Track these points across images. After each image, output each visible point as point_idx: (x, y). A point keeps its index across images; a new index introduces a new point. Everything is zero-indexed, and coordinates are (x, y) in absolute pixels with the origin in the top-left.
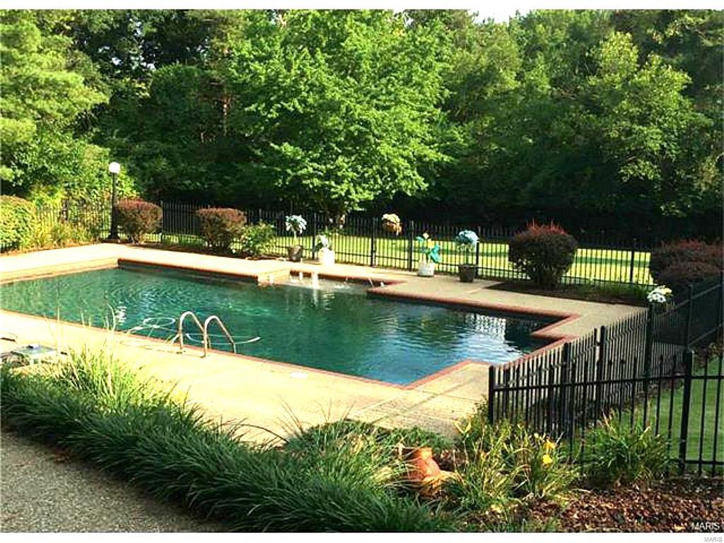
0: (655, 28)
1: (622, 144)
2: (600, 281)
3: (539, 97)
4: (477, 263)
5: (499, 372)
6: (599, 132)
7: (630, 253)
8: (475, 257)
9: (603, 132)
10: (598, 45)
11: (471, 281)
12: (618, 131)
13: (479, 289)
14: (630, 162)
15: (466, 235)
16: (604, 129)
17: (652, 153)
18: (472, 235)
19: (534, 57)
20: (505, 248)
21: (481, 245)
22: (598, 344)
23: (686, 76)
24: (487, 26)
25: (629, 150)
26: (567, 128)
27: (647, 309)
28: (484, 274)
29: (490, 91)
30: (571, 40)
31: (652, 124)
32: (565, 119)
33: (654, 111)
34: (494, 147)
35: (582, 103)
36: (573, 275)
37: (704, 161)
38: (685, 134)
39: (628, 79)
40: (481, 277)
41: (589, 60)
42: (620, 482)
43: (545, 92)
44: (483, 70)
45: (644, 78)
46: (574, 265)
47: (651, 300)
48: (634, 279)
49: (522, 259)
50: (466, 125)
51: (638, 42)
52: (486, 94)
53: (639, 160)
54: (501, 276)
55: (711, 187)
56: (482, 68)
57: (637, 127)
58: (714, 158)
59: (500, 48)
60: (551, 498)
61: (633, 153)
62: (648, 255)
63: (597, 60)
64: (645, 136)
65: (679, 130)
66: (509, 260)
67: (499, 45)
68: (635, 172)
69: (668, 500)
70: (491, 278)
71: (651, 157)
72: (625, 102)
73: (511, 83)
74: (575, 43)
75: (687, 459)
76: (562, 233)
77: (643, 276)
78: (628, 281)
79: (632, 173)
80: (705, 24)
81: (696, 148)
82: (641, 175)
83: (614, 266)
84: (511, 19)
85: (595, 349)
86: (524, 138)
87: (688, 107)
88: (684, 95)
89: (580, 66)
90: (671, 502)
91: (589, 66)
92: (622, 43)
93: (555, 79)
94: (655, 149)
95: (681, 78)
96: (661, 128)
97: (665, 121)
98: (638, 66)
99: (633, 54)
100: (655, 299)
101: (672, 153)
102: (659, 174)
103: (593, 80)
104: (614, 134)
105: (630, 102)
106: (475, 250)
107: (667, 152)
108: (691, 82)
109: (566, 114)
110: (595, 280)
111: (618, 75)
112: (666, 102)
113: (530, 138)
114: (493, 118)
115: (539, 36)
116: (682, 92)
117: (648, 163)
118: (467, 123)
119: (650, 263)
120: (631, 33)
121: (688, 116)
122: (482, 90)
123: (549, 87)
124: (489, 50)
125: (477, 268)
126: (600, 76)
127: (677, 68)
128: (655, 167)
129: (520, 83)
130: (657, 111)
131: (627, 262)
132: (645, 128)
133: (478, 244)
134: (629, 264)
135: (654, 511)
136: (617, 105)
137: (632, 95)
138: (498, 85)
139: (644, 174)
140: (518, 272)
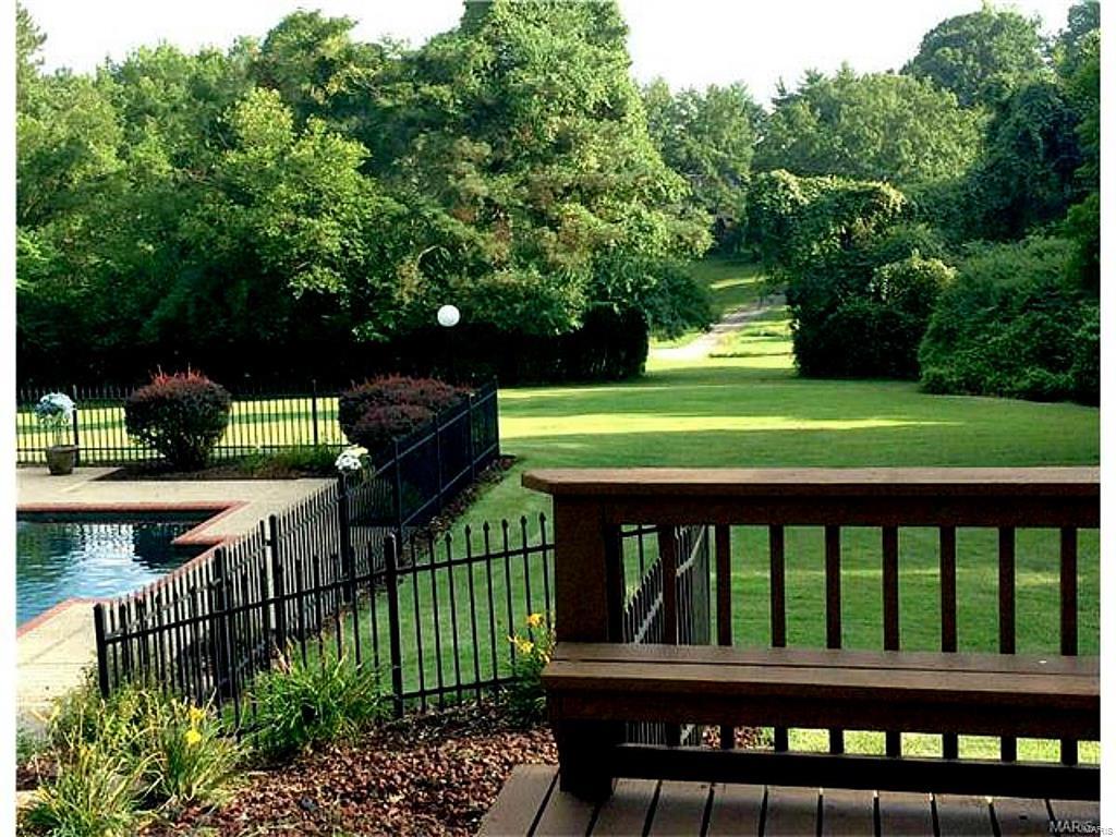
0: (312, 82)
1: (287, 246)
2: (271, 447)
3: (156, 183)
4: (77, 442)
5: (112, 613)
6: (251, 231)
7: (310, 401)
8: (72, 433)
9: (257, 228)
10: (233, 106)
11: (69, 472)
12: (280, 227)
13: (85, 482)
14: (303, 269)
15: (53, 401)
16: (257, 225)
17: (331, 254)
18: (62, 400)
19: (143, 124)
20: (119, 413)
21: (79, 413)
22: (269, 543)
23: (362, 147)
24: (61, 79)
25: (299, 253)
26: (202, 226)
27: (336, 481)
28: (91, 458)
29: (77, 176)
30: (194, 100)
31: (325, 215)
32: (199, 213)
33: (325, 196)
34: (94, 260)
35: (223, 190)
36: (231, 444)
37: (403, 262)
38: (371, 227)
39: (283, 154)
40: (86, 464)
41: (224, 128)
42: (311, 747)
43: (163, 175)
44: (63, 145)
45: (305, 151)
46: (230, 428)
47: (340, 468)
48: (321, 440)
49: (149, 429)
50: (43, 230)
51: (290, 103)
52: (70, 181)
53: (314, 266)
54: (119, 457)
55: (416, 297)
56: (60, 141)
57: (304, 220)
58: (414, 259)
59: (85, 112)
60: (205, 797)
61: (302, 257)
62: (336, 400)
63: (235, 127)
64: (318, 233)
65: (363, 222)
66: (129, 432)
67: (82, 107)
68: (310, 284)
69: (380, 759)
70: (102, 463)
71: (330, 263)
72: (282, 186)
73: (110, 162)
74: (201, 103)
75: (404, 692)
76: (207, 381)
77: (332, 432)
78: (312, 443)
79: (305, 285)
80: (378, 76)
81: (390, 246)
82: (318, 286)
83: (289, 423)
84: (98, 69)
85: (264, 551)
86: (140, 244)
87: (370, 189)
88: (363, 174)
89: (210, 137)
90: (384, 762)
91: (224, 136)
92: (268, 103)
93: (176, 156)
94: (334, 249)
95: (356, 151)
96: (338, 220)
97: (343, 210)
98: (296, 135)
99: (286, 118)
100: (346, 464)
101: (358, 254)
102: (345, 283)
103: (232, 157)
104: (273, 232)
105: (291, 186)
106: (71, 422)
107: (351, 253)
108: (370, 156)
109: (199, 205)
110: (264, 447)
111: (268, 148)
112: (341, 184)
113: (150, 243)
114: (88, 217)
115: (145, 93)
116: (358, 169)
117: (326, 270)
118: (44, 226)
119: (340, 412)
120: (278, 90)
121: (372, 201)
122: (63, 174)
123: (170, 168)
124: (68, 114)
125: (78, 450)
126: (241, 150)
127: (348, 137)
128: (338, 274)
129: (124, 162)
130: (329, 196)
131: (307, 414)
132: (316, 221)
133: (75, 413)
134: (311, 417)
135: (360, 782)
136: (272, 190)
137: (292, 175)
138: (89, 166)
139: (323, 286)
140: (144, 449)
